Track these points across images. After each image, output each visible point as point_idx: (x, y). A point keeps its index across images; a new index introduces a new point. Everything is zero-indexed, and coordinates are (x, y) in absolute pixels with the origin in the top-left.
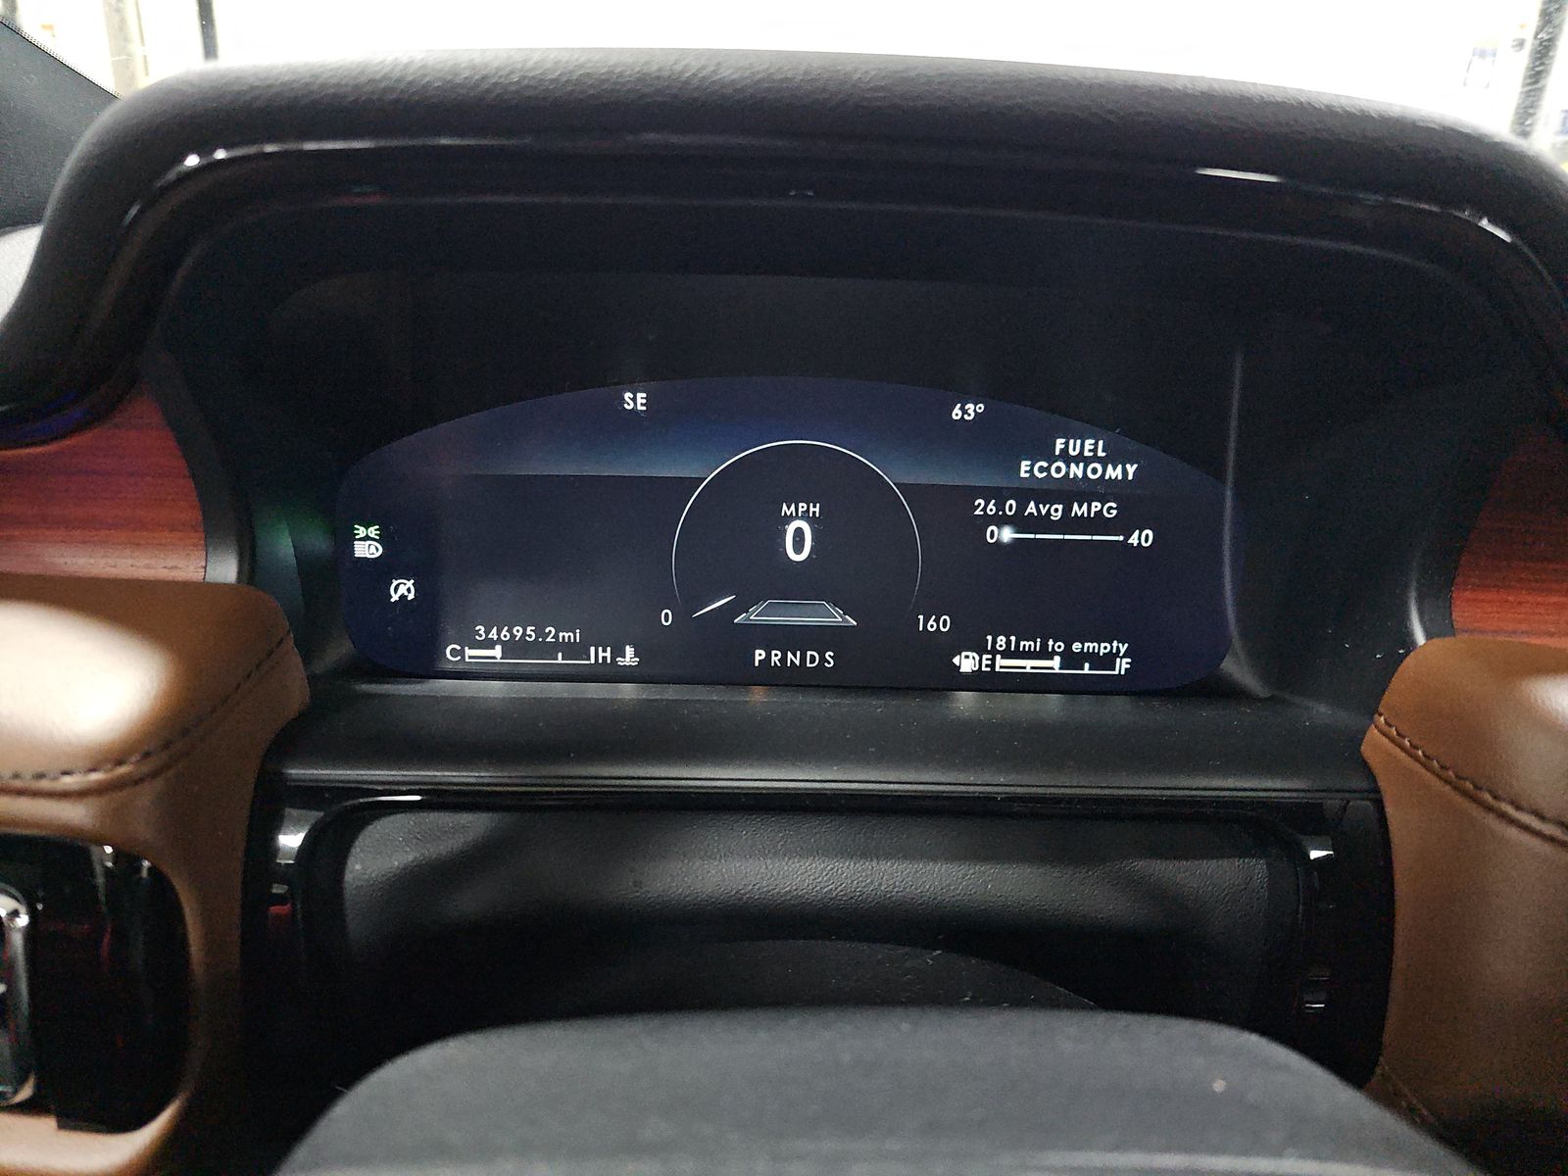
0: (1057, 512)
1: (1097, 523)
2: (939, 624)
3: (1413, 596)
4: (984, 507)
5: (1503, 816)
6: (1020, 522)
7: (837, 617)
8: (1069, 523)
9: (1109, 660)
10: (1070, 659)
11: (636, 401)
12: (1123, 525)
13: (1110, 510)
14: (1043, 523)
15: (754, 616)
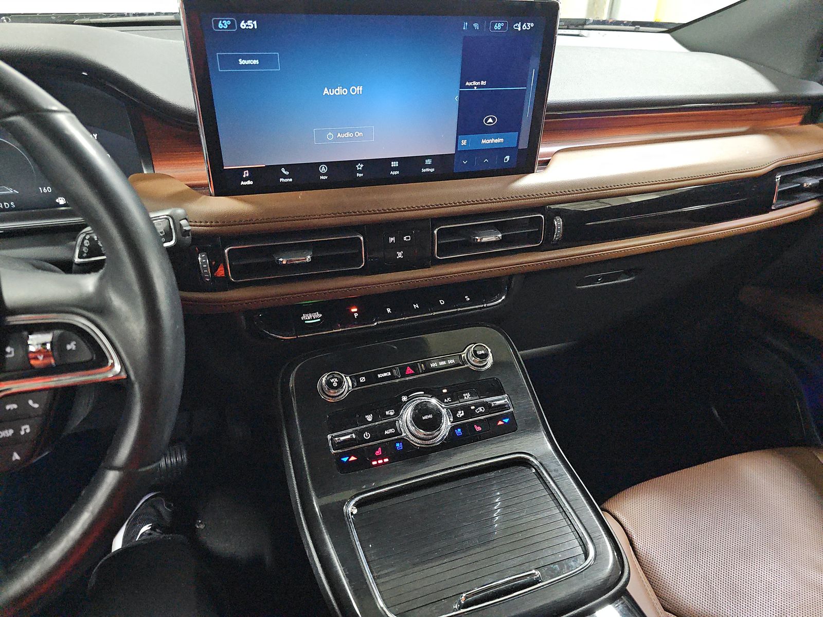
3: (143, 165)
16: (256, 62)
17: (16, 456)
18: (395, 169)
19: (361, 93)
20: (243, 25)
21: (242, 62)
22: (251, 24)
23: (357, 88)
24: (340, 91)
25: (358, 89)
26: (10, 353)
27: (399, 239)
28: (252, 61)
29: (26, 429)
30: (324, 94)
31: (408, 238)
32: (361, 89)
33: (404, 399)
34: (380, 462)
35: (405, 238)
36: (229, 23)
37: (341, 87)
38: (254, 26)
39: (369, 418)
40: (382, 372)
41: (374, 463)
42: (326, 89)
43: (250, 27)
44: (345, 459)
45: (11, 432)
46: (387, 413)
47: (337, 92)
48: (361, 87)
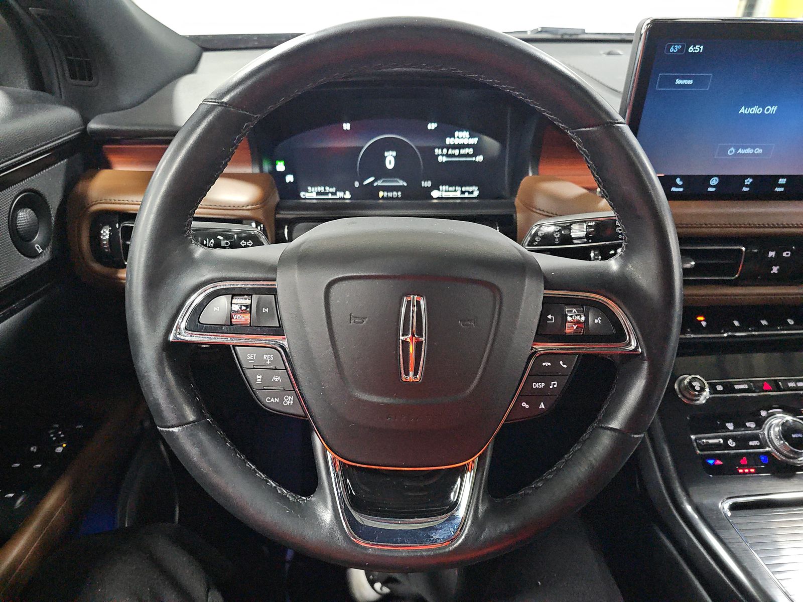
0: (456, 152)
1: (468, 155)
2: (427, 184)
3: (530, 168)
4: (438, 151)
5: (533, 211)
6: (447, 155)
7: (402, 183)
8: (460, 155)
9: (472, 192)
10: (463, 193)
11: (347, 126)
12: (474, 155)
13: (471, 151)
14: (453, 156)
15: (379, 183)
16: (690, 82)
17: (542, 406)
18: (781, 186)
19: (774, 113)
20: (691, 49)
21: (678, 82)
22: (699, 49)
23: (772, 107)
24: (756, 110)
25: (773, 109)
26: (551, 320)
27: (779, 254)
28: (687, 81)
29: (554, 384)
30: (740, 113)
31: (787, 254)
32: (775, 109)
33: (764, 413)
34: (747, 471)
35: (785, 254)
36: (680, 47)
37: (757, 107)
38: (700, 51)
39: (730, 426)
40: (740, 383)
41: (741, 471)
42: (743, 108)
43: (696, 51)
44: (711, 462)
45: (543, 384)
46: (748, 424)
47: (753, 111)
48: (776, 107)
